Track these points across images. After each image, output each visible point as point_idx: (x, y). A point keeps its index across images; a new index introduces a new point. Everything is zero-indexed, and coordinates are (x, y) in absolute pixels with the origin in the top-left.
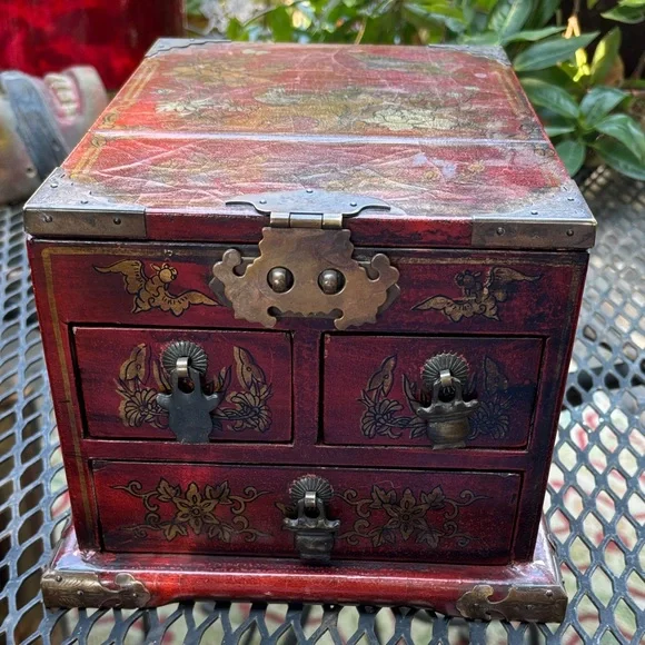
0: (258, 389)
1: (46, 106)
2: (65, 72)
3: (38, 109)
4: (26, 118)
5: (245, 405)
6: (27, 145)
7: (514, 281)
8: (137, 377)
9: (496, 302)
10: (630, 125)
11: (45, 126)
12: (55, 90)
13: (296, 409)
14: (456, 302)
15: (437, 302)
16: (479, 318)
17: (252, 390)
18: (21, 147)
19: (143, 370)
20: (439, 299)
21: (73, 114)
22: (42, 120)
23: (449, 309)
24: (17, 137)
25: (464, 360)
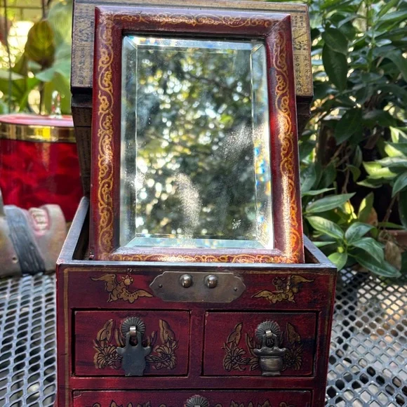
0: (171, 344)
1: (28, 224)
2: (42, 207)
3: (23, 225)
4: (15, 230)
5: (163, 353)
6: (14, 244)
7: (302, 282)
8: (106, 339)
9: (293, 293)
10: (373, 243)
11: (26, 235)
12: (35, 216)
13: (190, 354)
14: (274, 294)
15: (264, 293)
16: (285, 302)
17: (168, 344)
18: (11, 246)
19: (110, 335)
20: (265, 292)
21: (44, 229)
22: (25, 231)
23: (270, 297)
24: (9, 240)
25: (277, 325)
